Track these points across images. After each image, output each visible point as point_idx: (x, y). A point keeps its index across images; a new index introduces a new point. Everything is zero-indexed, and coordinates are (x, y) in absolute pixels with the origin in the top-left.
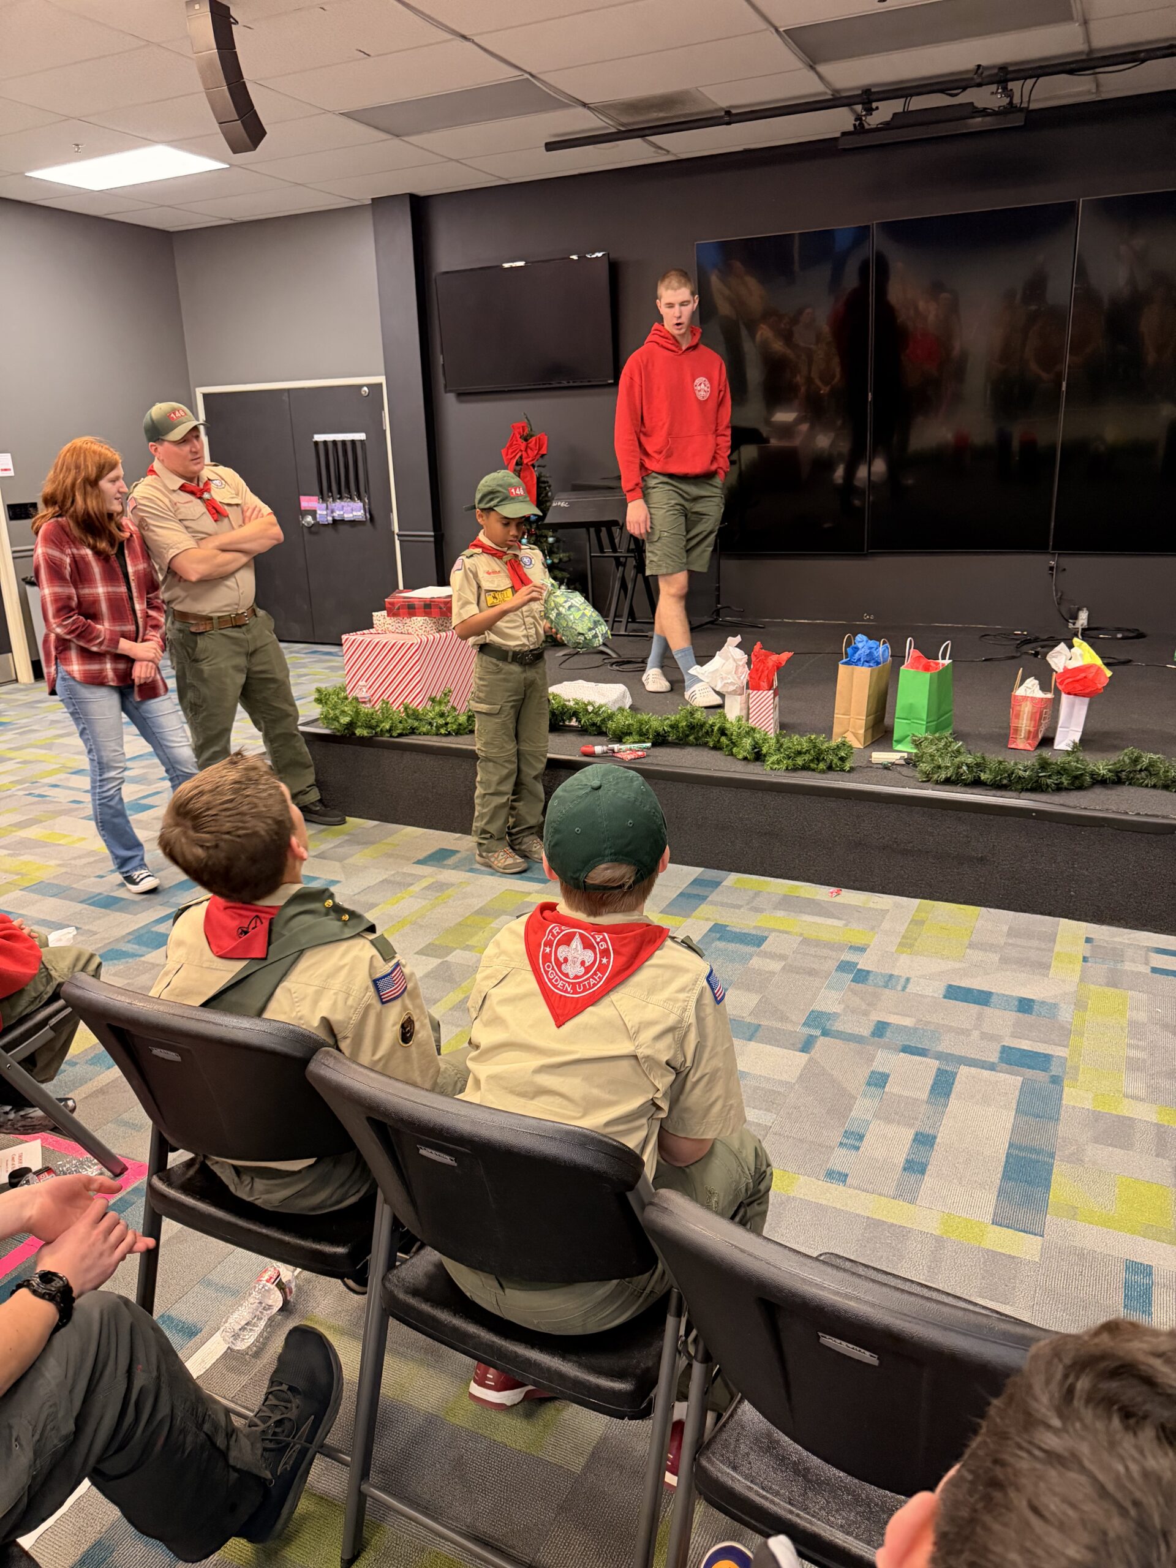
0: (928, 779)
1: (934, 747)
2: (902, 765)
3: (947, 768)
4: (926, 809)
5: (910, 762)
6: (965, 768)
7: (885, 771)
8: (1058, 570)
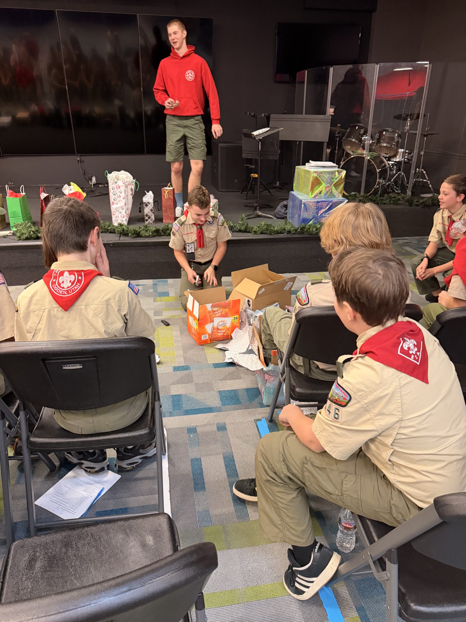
0: (20, 239)
1: (21, 227)
2: (12, 236)
3: (26, 233)
4: (19, 250)
5: (14, 234)
6: (32, 232)
7: (4, 239)
8: (81, 161)
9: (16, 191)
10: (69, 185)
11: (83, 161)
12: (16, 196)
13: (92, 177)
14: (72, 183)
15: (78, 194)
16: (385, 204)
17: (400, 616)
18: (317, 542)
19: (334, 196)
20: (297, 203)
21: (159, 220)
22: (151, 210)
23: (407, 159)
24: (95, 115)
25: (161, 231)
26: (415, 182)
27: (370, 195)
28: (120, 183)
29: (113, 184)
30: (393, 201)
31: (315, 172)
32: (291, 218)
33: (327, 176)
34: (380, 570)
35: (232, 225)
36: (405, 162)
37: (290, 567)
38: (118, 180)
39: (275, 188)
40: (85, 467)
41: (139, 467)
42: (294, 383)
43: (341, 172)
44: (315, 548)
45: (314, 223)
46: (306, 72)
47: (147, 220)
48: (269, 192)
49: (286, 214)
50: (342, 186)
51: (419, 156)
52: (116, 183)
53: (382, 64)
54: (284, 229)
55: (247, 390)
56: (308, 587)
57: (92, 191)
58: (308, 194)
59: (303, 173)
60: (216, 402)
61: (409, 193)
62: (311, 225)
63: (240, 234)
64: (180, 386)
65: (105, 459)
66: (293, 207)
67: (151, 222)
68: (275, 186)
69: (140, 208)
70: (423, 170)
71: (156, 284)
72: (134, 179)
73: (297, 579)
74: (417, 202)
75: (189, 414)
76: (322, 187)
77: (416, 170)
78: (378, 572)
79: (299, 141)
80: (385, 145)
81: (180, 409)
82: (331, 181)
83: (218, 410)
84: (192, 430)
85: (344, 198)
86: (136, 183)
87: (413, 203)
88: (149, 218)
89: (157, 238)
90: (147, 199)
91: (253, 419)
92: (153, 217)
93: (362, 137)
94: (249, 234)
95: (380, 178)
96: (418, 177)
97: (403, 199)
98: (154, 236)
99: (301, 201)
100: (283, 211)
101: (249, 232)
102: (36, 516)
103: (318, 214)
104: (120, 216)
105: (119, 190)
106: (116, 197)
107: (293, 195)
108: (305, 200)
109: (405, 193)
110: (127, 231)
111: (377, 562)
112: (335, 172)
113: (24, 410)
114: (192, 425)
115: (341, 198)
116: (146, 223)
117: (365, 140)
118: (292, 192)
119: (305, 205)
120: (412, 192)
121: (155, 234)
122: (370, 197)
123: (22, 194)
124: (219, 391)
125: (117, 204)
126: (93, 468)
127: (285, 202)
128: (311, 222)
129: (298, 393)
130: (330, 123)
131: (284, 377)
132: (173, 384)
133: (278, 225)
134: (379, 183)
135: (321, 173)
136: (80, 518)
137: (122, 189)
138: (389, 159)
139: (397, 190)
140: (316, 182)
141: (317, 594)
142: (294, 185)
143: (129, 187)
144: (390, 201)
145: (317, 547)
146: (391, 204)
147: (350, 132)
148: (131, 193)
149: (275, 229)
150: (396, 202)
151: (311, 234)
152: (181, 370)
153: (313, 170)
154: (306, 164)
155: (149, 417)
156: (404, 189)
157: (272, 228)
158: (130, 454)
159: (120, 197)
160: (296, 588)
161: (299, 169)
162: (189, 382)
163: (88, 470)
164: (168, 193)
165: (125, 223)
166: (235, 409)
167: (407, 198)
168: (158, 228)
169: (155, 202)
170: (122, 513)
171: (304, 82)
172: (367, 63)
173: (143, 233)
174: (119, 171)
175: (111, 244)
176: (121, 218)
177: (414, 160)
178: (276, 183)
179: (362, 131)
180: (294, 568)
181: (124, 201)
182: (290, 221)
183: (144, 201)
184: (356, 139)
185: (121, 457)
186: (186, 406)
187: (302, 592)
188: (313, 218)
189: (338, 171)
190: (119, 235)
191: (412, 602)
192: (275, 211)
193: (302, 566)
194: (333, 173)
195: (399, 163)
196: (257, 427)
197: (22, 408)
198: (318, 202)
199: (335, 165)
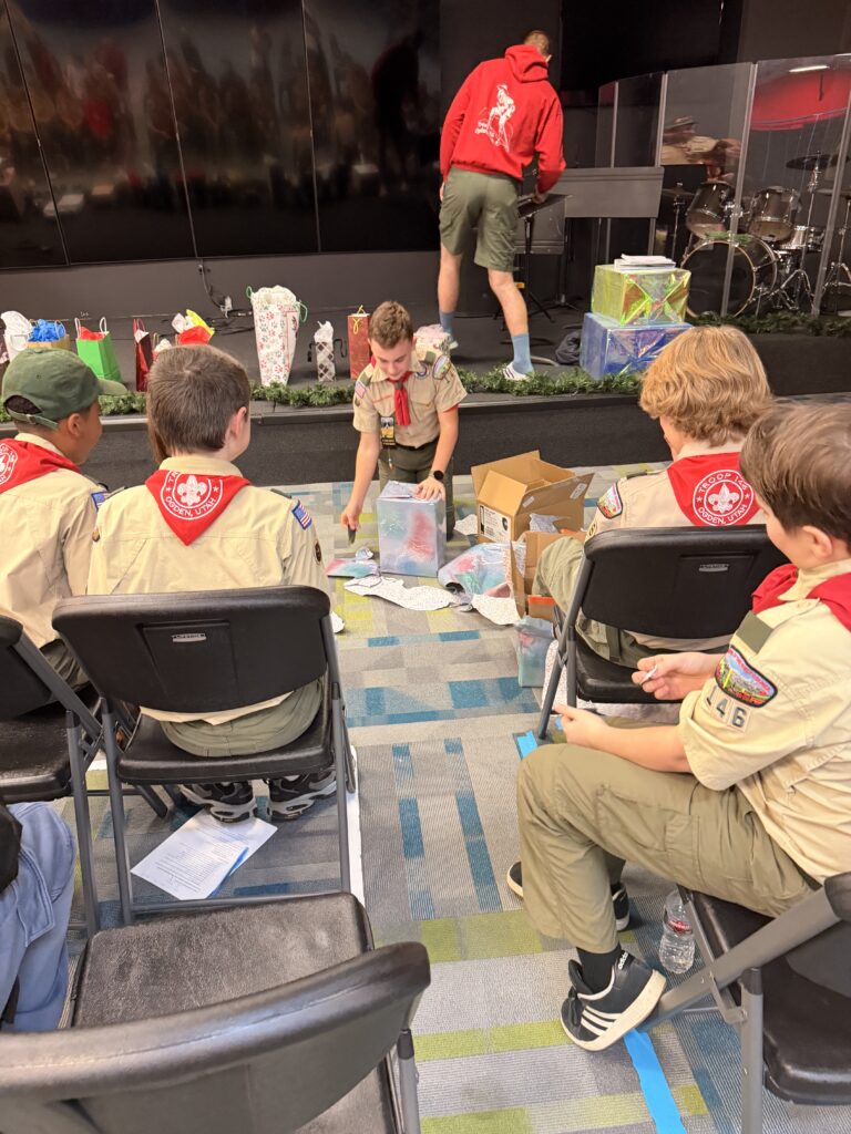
6: (121, 402)
8: (205, 271)
9: (92, 329)
10: (185, 315)
11: (209, 271)
12: (93, 338)
13: (225, 298)
14: (188, 311)
15: (199, 331)
16: (766, 331)
17: (767, 1087)
18: (623, 952)
19: (669, 320)
20: (598, 334)
21: (343, 374)
22: (330, 357)
23: (813, 244)
24: (229, 185)
25: (346, 394)
26: (827, 288)
27: (738, 317)
28: (273, 309)
29: (261, 311)
30: (784, 326)
31: (632, 276)
32: (588, 362)
33: (655, 283)
34: (732, 1003)
35: (475, 379)
36: (808, 251)
37: (573, 993)
38: (269, 303)
39: (559, 306)
40: (217, 813)
41: (307, 813)
42: (583, 670)
43: (681, 274)
44: (619, 962)
45: (630, 372)
46: (617, 85)
47: (322, 375)
48: (547, 315)
49: (578, 355)
50: (684, 300)
51: (836, 237)
52: (266, 308)
53: (764, 62)
54: (574, 385)
55: (501, 681)
56: (604, 1029)
57: (225, 325)
58: (618, 318)
59: (608, 278)
60: (444, 702)
61: (815, 310)
62: (624, 375)
63: (490, 395)
64: (380, 672)
65: (250, 798)
66: (590, 342)
67: (330, 378)
68: (557, 303)
69: (309, 353)
70: (843, 265)
71: (339, 491)
72: (298, 300)
73: (585, 1013)
74: (831, 326)
75: (395, 723)
76: (646, 304)
77: (829, 266)
78: (729, 1007)
79: (605, 220)
80: (769, 219)
81: (380, 714)
82: (662, 293)
83: (448, 715)
84: (401, 751)
85: (687, 324)
86: (302, 310)
87: (822, 329)
88: (326, 370)
89: (340, 407)
90: (321, 337)
91: (510, 733)
92: (332, 369)
93: (724, 204)
94: (507, 395)
95: (758, 284)
96: (833, 280)
97: (803, 321)
98: (334, 405)
99: (606, 331)
100: (572, 350)
101: (507, 392)
102: (134, 894)
103: (637, 354)
104: (274, 369)
105: (272, 321)
106: (267, 334)
107: (591, 320)
108: (612, 328)
109: (808, 310)
110: (287, 395)
111: (727, 991)
112: (669, 274)
113: (110, 711)
114: (402, 741)
115: (681, 323)
116: (321, 380)
117: (730, 211)
118: (588, 315)
119: (612, 338)
120: (822, 308)
121: (336, 400)
122: (739, 320)
123: (102, 333)
124: (451, 684)
125: (268, 347)
126: (230, 814)
127: (575, 334)
128: (624, 370)
129: (590, 687)
130: (661, 182)
131: (565, 658)
132: (368, 669)
133: (562, 377)
134: (757, 293)
135: (644, 277)
136: (207, 899)
137: (278, 319)
138: (777, 245)
139: (791, 305)
140: (635, 294)
141: (621, 1041)
142: (593, 300)
143: (290, 316)
144: (778, 327)
145: (622, 960)
146: (780, 331)
147: (701, 197)
148: (293, 326)
149: (557, 385)
150: (789, 328)
151: (624, 393)
152: (383, 645)
153: (627, 272)
154: (616, 261)
155: (324, 727)
156: (805, 302)
157: (550, 384)
158: (292, 791)
159: (274, 334)
160: (584, 1029)
161: (602, 271)
162: (396, 666)
163: (221, 817)
164: (359, 323)
165: (284, 381)
166: (477, 715)
167: (810, 320)
168: (341, 389)
169: (335, 341)
170: (279, 892)
171: (612, 105)
172: (734, 62)
173: (315, 399)
174: (272, 286)
175: (258, 420)
176: (275, 373)
177: (827, 246)
178: (559, 299)
179: (724, 196)
180: (580, 996)
181: (280, 341)
182: (585, 369)
183: (316, 341)
184: (713, 211)
185: (278, 795)
186: (389, 709)
187: (592, 1037)
188: (628, 363)
189: (675, 273)
190: (272, 404)
191: (789, 1062)
192: (557, 351)
193: (594, 992)
194: (665, 276)
195: (796, 253)
196: (518, 747)
197: (106, 709)
198: (638, 332)
199: (669, 261)
